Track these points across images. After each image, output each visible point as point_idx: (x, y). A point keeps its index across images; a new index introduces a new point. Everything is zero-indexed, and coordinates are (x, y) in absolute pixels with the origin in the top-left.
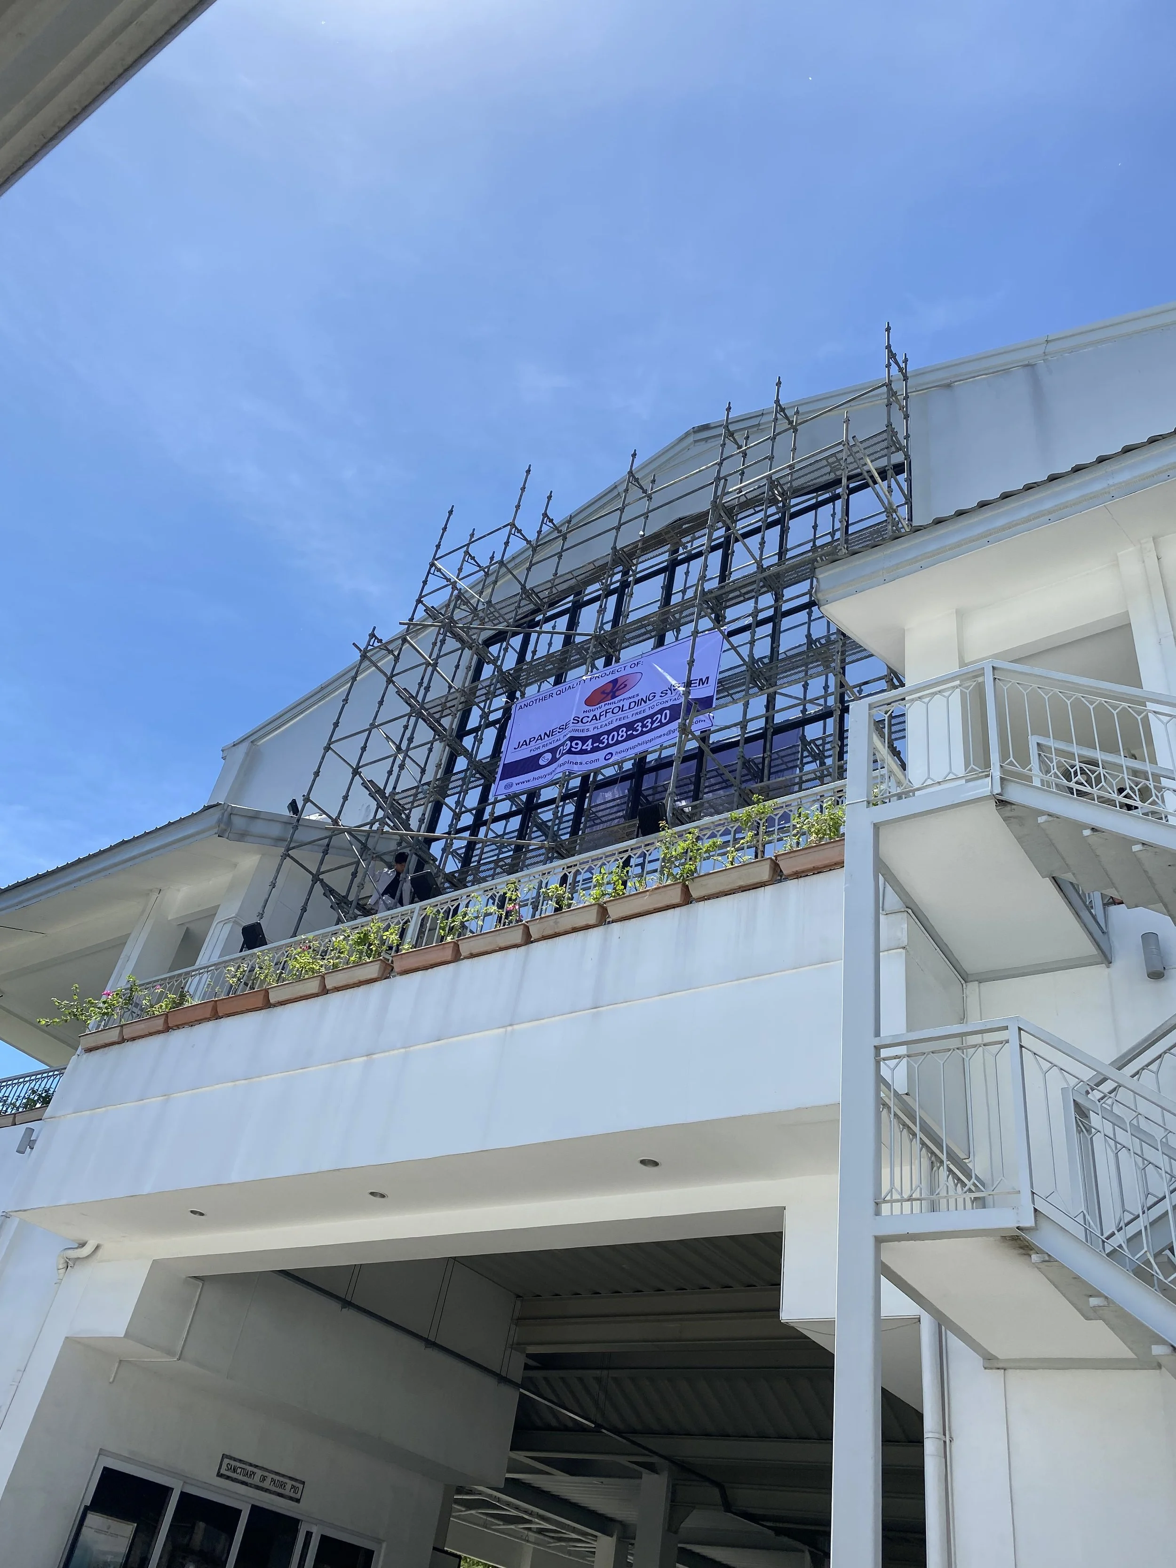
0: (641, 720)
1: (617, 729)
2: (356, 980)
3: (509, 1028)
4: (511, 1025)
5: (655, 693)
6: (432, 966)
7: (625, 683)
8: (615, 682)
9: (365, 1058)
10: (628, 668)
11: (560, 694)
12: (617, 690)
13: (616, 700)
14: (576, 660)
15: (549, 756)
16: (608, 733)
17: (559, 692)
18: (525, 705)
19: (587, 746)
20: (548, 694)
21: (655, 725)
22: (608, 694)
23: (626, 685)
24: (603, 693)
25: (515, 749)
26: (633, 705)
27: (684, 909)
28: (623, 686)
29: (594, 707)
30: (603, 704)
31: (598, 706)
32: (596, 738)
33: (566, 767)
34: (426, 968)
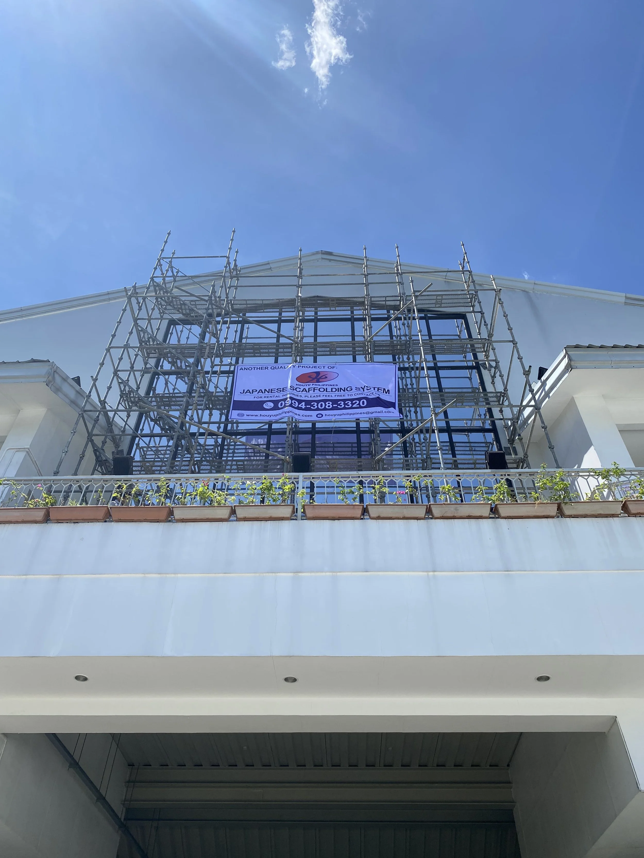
0: (344, 400)
1: (325, 401)
2: (268, 516)
3: (431, 573)
4: (434, 571)
5: (351, 387)
6: (339, 519)
7: (326, 376)
8: (318, 373)
9: (291, 574)
10: (326, 368)
11: (273, 369)
12: (320, 378)
13: (321, 384)
14: (249, 353)
15: (272, 405)
16: (318, 402)
17: (273, 368)
18: (245, 368)
19: (302, 405)
20: (265, 366)
21: (354, 406)
22: (314, 379)
23: (326, 377)
24: (310, 377)
25: (241, 393)
26: (334, 390)
27: (555, 520)
28: (324, 377)
29: (303, 384)
30: (311, 384)
31: (308, 384)
32: (308, 402)
33: (291, 414)
34: (333, 519)
